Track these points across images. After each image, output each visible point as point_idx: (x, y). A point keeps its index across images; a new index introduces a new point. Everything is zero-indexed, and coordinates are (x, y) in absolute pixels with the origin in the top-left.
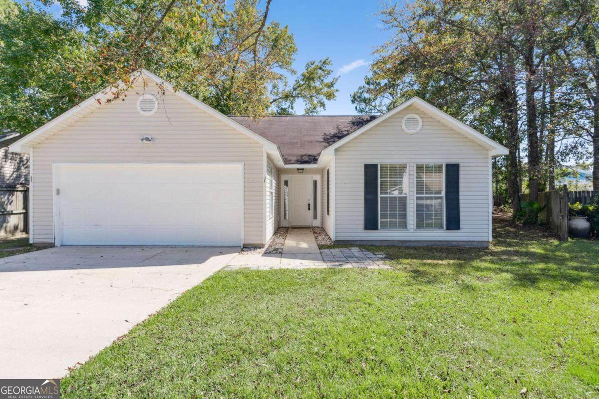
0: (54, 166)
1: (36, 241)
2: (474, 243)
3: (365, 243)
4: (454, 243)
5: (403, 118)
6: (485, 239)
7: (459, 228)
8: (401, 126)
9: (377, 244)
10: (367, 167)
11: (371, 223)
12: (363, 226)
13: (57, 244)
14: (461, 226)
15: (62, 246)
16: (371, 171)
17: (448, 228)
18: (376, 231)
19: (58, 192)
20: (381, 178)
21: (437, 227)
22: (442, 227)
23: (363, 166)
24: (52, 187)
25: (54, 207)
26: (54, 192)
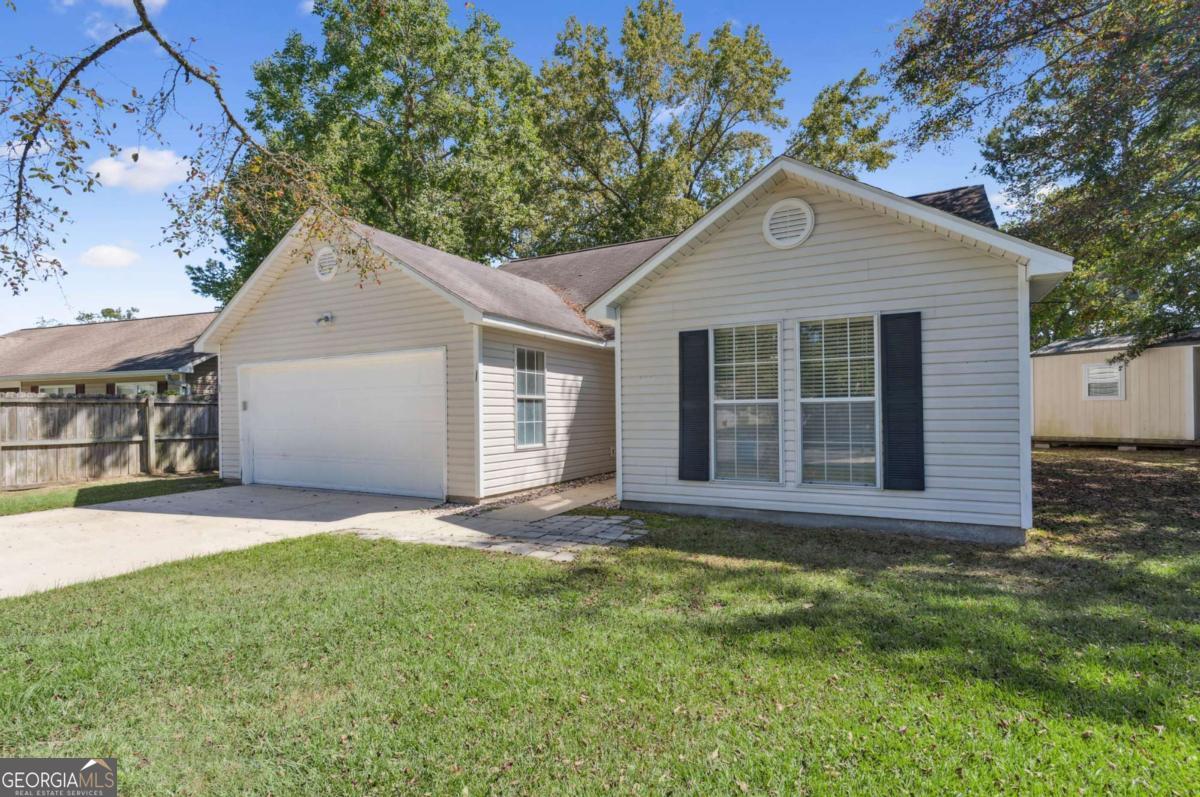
0: (240, 368)
1: (226, 475)
2: (971, 530)
3: (683, 510)
4: (911, 527)
5: (765, 213)
6: (1011, 522)
7: (920, 486)
8: (762, 234)
9: (712, 514)
10: (685, 337)
11: (694, 465)
12: (675, 471)
13: (245, 481)
14: (929, 481)
15: (253, 484)
16: (693, 345)
17: (889, 485)
18: (707, 484)
19: (245, 406)
20: (716, 361)
21: (857, 480)
22: (872, 480)
23: (677, 335)
24: (236, 399)
25: (240, 427)
26: (240, 407)
